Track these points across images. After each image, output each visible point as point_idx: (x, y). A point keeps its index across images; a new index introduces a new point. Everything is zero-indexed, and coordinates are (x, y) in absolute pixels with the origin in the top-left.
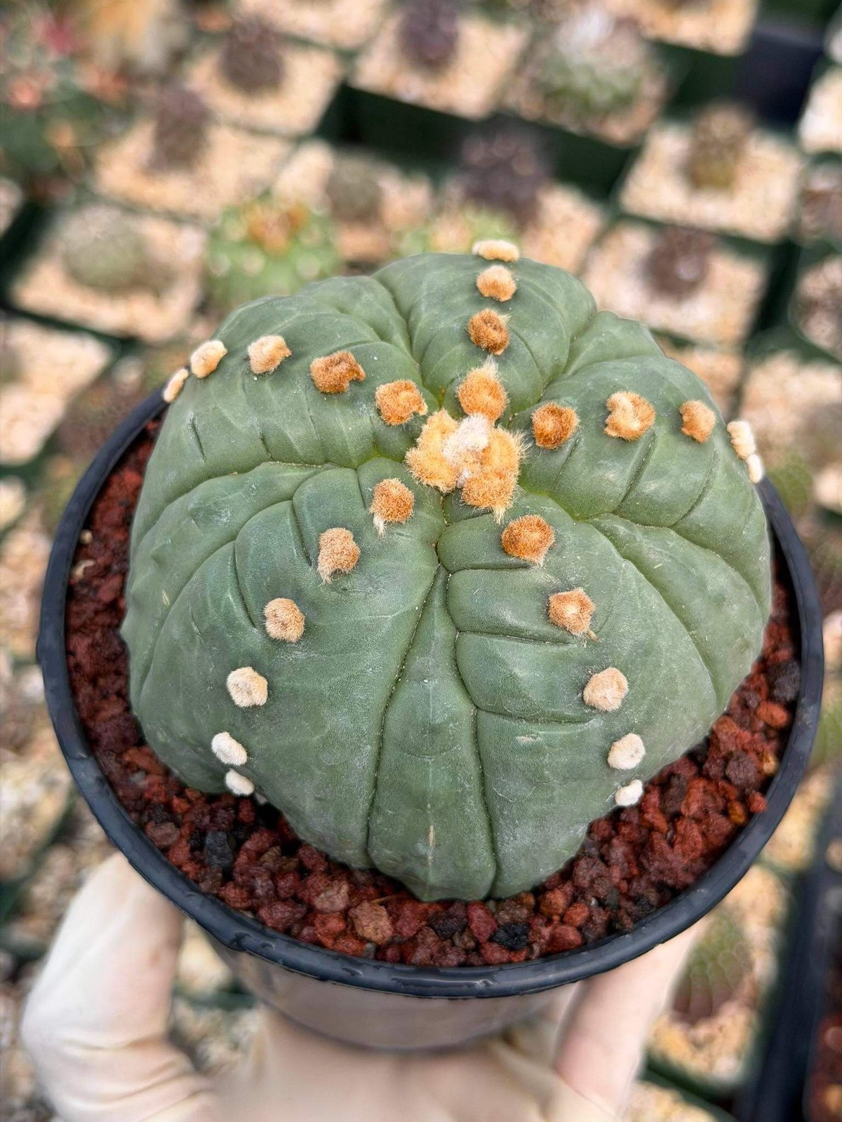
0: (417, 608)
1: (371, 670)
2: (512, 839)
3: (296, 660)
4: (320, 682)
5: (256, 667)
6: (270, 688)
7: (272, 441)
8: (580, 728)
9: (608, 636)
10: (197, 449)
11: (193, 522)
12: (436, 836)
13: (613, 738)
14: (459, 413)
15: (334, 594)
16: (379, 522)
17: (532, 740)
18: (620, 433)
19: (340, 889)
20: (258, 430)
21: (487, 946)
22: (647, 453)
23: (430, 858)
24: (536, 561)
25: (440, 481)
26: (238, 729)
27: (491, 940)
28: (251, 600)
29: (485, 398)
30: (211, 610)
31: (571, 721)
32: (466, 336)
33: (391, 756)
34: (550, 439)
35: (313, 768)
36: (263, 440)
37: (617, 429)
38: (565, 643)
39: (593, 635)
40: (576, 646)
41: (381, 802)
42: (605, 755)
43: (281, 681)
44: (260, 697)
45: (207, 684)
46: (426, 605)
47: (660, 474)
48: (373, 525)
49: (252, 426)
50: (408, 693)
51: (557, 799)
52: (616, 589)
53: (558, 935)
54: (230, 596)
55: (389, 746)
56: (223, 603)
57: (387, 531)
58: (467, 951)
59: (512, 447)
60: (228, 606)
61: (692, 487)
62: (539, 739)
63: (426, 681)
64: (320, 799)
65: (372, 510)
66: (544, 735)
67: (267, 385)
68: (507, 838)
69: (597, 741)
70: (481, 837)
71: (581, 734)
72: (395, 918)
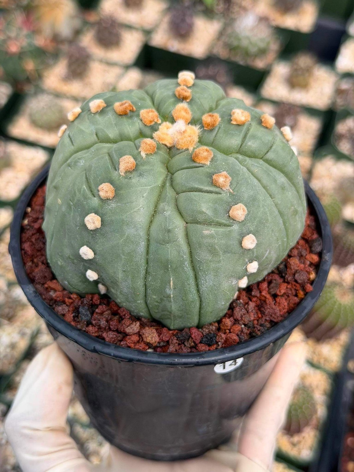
0: (160, 185)
1: (142, 209)
2: (205, 282)
3: (112, 208)
4: (122, 215)
5: (96, 213)
6: (102, 221)
7: (100, 134)
8: (229, 229)
9: (237, 191)
10: (70, 143)
11: (70, 168)
12: (173, 283)
13: (242, 236)
14: (173, 121)
15: (126, 180)
16: (143, 154)
17: (210, 232)
18: (237, 122)
19: (136, 324)
20: (94, 131)
21: (199, 345)
22: (248, 130)
23: (172, 296)
24: (206, 163)
25: (167, 142)
26: (90, 243)
27: (201, 342)
28: (93, 186)
29: (183, 113)
30: (77, 193)
31: (225, 225)
32: (175, 95)
33: (152, 248)
34: (209, 125)
35: (121, 255)
36: (96, 135)
37: (236, 120)
38: (220, 194)
39: (231, 191)
40: (225, 195)
41: (151, 270)
42: (241, 243)
43: (107, 218)
44: (98, 224)
45: (77, 226)
46: (163, 186)
47: (254, 137)
48: (141, 155)
49: (92, 130)
50: (158, 219)
51: (222, 261)
52: (240, 175)
53: (229, 338)
54: (85, 187)
55: (152, 242)
56: (82, 190)
57: (146, 157)
58: (191, 348)
59: (196, 130)
60: (84, 190)
61: (267, 141)
62: (212, 231)
63: (165, 212)
64: (124, 271)
65: (140, 150)
66: (214, 230)
67: (97, 116)
68: (203, 282)
69: (235, 235)
70: (192, 282)
71: (229, 231)
72: (160, 334)
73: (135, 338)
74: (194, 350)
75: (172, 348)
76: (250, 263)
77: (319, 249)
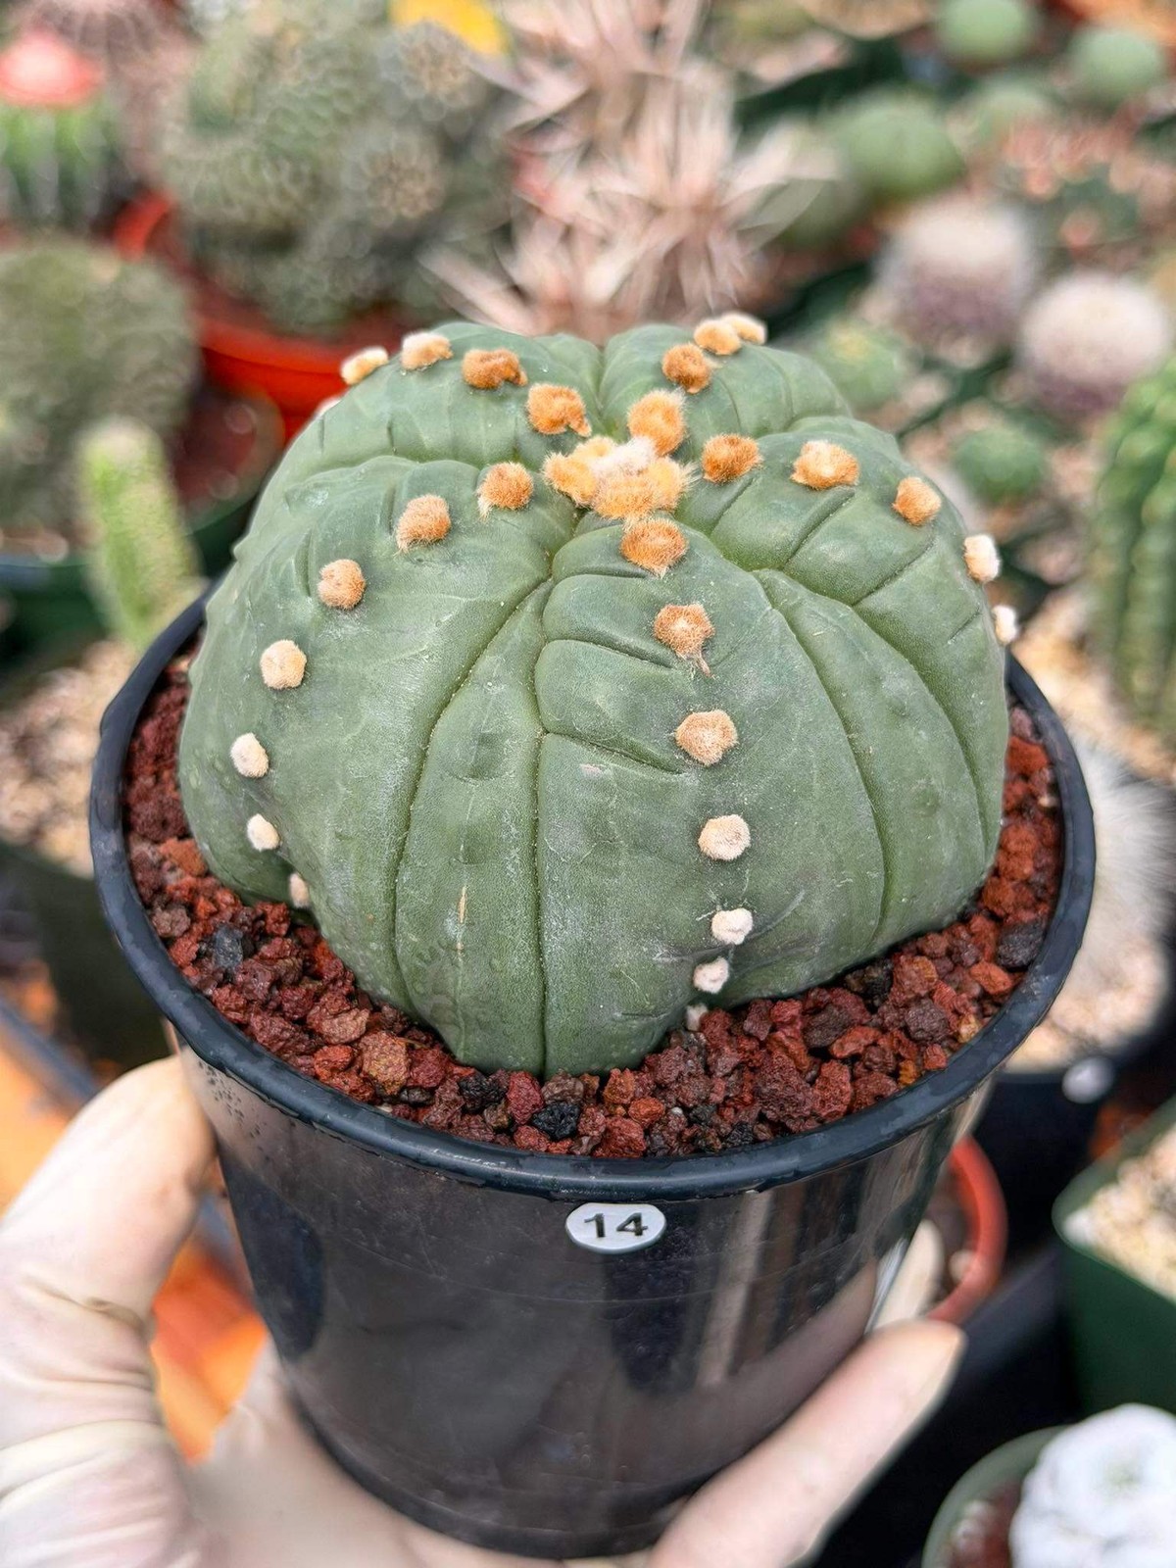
0: (502, 604)
1: (427, 657)
2: (561, 926)
3: (345, 636)
4: (365, 664)
5: (301, 643)
6: (307, 668)
7: (399, 429)
8: (664, 777)
9: (725, 675)
10: (317, 441)
11: (288, 508)
12: (469, 904)
13: (708, 811)
14: (624, 436)
15: (408, 564)
16: (484, 505)
17: (599, 771)
18: (807, 478)
19: (358, 1015)
20: (387, 417)
21: (523, 1129)
22: (836, 507)
23: (459, 946)
24: (656, 569)
25: (575, 489)
26: (265, 729)
27: (530, 1123)
28: (312, 564)
29: (657, 419)
30: (269, 575)
31: (657, 764)
32: (658, 368)
33: (427, 783)
34: (718, 466)
35: (339, 783)
36: (390, 429)
37: (805, 472)
38: (667, 666)
39: (705, 667)
40: (680, 673)
41: (412, 848)
42: (696, 832)
43: (323, 664)
44: (294, 677)
45: (245, 671)
46: (512, 609)
47: (844, 533)
48: (477, 505)
49: (382, 414)
50: (464, 701)
51: (624, 874)
52: (749, 627)
53: (617, 1131)
54: (293, 561)
55: (432, 764)
56: (283, 567)
57: (491, 514)
58: (498, 1131)
59: (677, 476)
60: (288, 571)
61: (883, 555)
62: (607, 771)
63: (490, 684)
64: (339, 836)
65: (478, 491)
66: (615, 769)
67: (413, 379)
68: (554, 923)
69: (684, 802)
70: (521, 912)
71: (667, 787)
72: (413, 1059)
73: (341, 1055)
74: (502, 1138)
75: (436, 1115)
76: (724, 909)
77: (1020, 956)
